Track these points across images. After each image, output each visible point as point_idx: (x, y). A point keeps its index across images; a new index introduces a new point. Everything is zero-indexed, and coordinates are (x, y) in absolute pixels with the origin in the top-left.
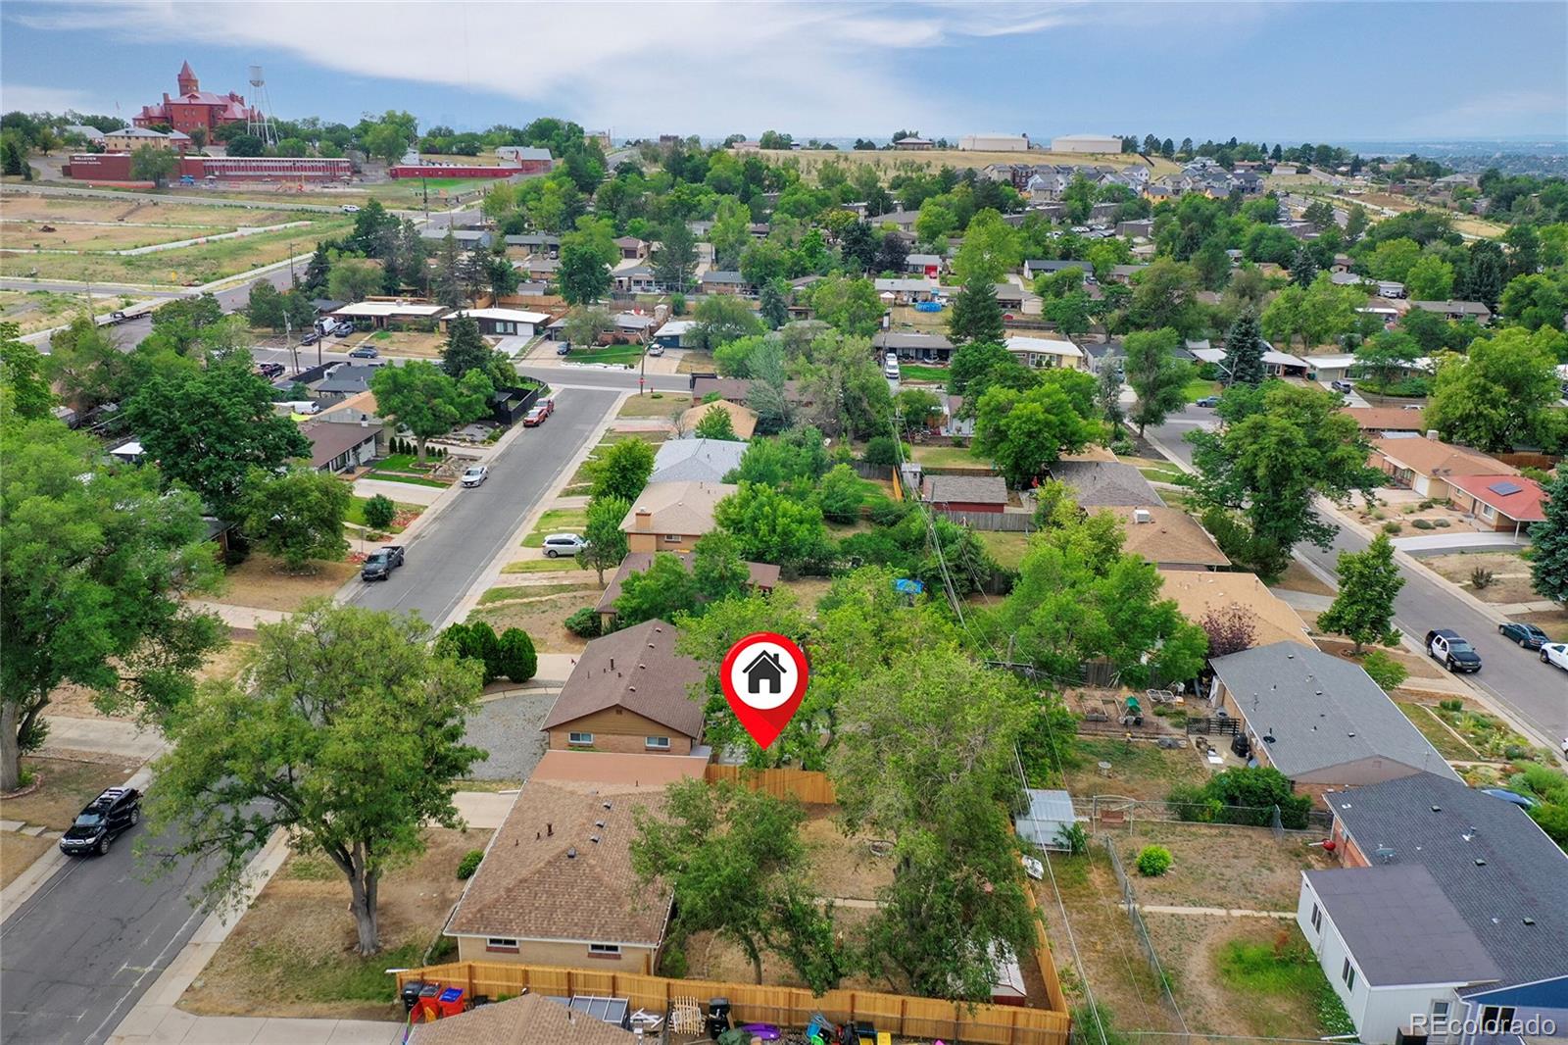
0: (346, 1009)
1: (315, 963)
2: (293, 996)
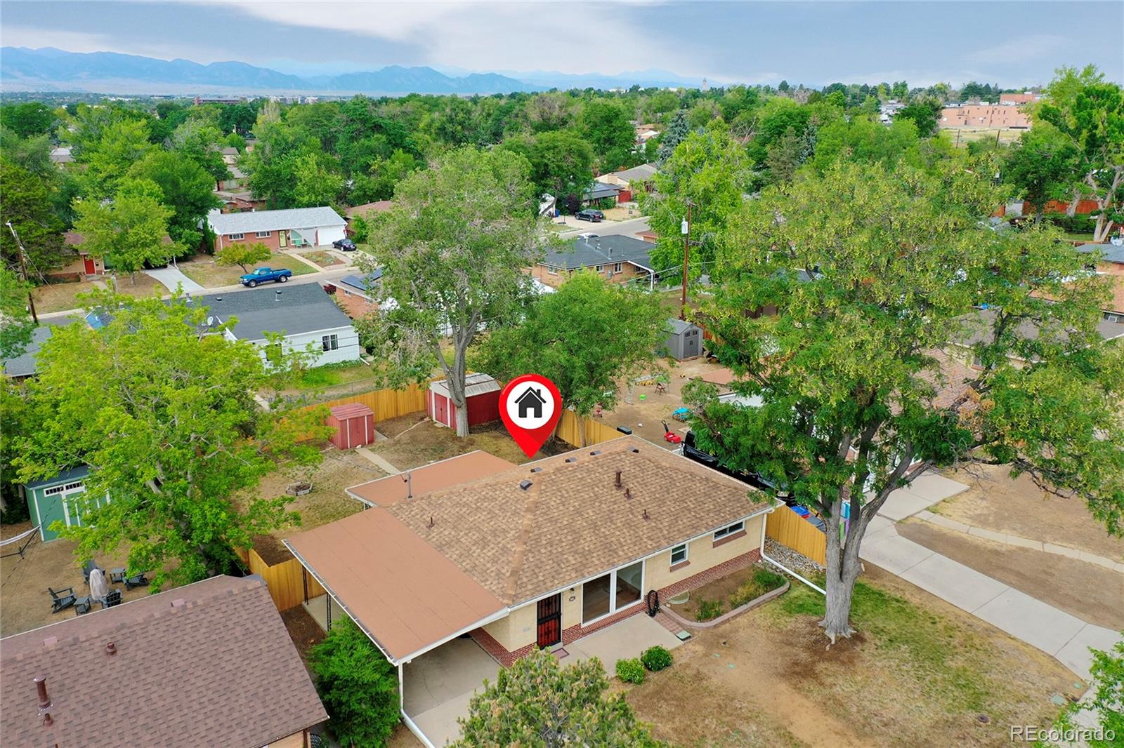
0: (888, 584)
1: (903, 648)
2: (940, 626)
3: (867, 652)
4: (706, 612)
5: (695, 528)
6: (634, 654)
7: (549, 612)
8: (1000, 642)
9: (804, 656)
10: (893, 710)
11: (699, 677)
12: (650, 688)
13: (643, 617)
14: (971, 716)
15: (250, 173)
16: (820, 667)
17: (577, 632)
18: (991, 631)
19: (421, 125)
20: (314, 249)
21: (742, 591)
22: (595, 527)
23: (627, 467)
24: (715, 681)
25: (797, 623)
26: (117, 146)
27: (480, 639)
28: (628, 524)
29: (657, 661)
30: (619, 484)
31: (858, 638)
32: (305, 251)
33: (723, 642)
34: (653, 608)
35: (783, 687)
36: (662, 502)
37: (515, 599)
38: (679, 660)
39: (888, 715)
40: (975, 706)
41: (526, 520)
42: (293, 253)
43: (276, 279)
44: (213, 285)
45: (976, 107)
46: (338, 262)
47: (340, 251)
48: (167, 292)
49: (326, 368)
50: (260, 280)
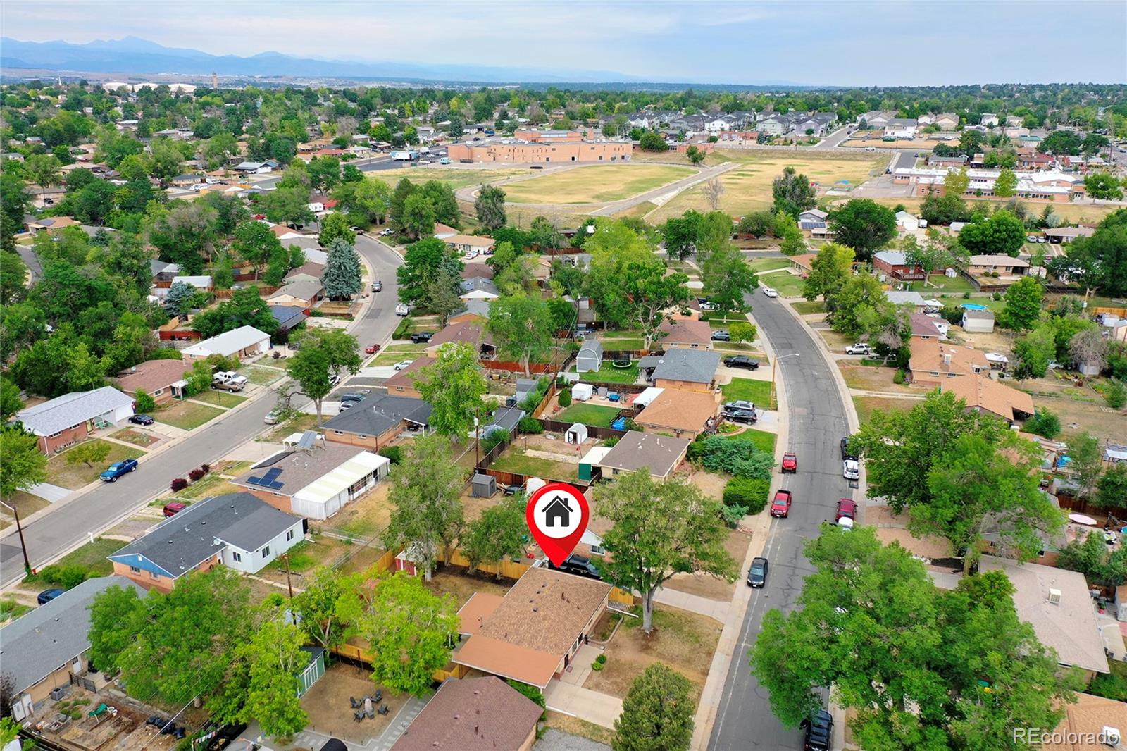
1: (670, 628)
3: (660, 633)
4: (604, 637)
5: (594, 607)
6: (594, 660)
8: (695, 617)
9: (643, 642)
10: (677, 651)
12: (605, 670)
14: (698, 645)
16: (650, 644)
18: (692, 614)
20: (118, 427)
21: (611, 625)
22: (566, 618)
23: (561, 589)
25: (633, 630)
28: (575, 613)
29: (602, 660)
30: (563, 598)
31: (655, 630)
32: (111, 431)
35: (643, 655)
37: (562, 654)
39: (676, 653)
40: (698, 642)
41: (546, 623)
42: (103, 436)
43: (129, 470)
44: (75, 485)
45: (500, 146)
46: (154, 440)
47: (142, 426)
48: (48, 503)
49: (291, 551)
50: (118, 475)
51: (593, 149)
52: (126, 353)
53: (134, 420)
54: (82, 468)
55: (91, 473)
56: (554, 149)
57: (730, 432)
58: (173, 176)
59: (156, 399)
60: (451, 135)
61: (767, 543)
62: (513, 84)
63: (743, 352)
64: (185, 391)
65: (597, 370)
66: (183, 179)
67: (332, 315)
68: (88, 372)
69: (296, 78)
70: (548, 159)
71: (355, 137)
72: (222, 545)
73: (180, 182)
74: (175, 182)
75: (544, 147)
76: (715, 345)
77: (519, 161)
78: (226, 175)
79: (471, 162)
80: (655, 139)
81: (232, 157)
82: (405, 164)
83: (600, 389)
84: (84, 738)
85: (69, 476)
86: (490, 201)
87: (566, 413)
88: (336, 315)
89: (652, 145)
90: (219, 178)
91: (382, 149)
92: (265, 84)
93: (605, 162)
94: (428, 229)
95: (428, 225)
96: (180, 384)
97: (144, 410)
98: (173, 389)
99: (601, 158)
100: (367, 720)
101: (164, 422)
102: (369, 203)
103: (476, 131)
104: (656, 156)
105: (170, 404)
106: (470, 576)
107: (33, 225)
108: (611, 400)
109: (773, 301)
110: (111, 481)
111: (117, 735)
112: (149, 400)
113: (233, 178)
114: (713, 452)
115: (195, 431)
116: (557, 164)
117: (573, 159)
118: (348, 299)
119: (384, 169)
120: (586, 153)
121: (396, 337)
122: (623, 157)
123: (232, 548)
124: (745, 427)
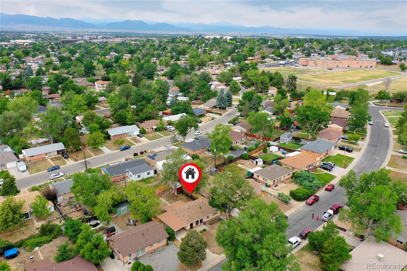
4: (211, 224)
5: (210, 213)
6: (202, 230)
7: (192, 225)
11: (209, 232)
12: (203, 233)
13: (203, 225)
15: (112, 112)
17: (195, 227)
19: (152, 88)
20: (133, 137)
21: (216, 221)
22: (197, 214)
23: (201, 205)
24: (211, 232)
26: (76, 103)
27: (184, 228)
28: (201, 213)
29: (204, 230)
30: (200, 208)
32: (130, 137)
33: (213, 228)
34: (205, 224)
36: (206, 210)
37: (188, 223)
38: (207, 230)
41: (189, 213)
42: (128, 138)
43: (127, 148)
44: (113, 150)
45: (319, 60)
46: (140, 142)
47: (139, 137)
48: (104, 153)
49: (148, 178)
50: (124, 149)
51: (358, 63)
52: (145, 116)
53: (138, 135)
54: (117, 146)
55: (119, 148)
56: (341, 62)
57: (317, 172)
58: (204, 66)
59: (147, 130)
60: (306, 56)
61: (295, 212)
62: (356, 37)
63: (352, 145)
64: (156, 130)
65: (287, 143)
66: (206, 67)
67: (216, 113)
68: (131, 120)
69: (272, 34)
70: (337, 66)
71: (270, 55)
72: (128, 171)
73: (205, 68)
74: (203, 68)
75: (337, 62)
76: (342, 141)
77: (325, 66)
78: (220, 67)
79: (306, 66)
80: (387, 60)
81: (225, 61)
82: (281, 66)
83: (281, 149)
84: (68, 210)
85: (114, 147)
86: (290, 80)
87: (263, 155)
88: (217, 113)
89: (386, 62)
90: (217, 67)
91: (277, 60)
92: (261, 36)
93: (362, 68)
94: (266, 88)
95: (266, 87)
96: (154, 127)
97: (143, 133)
98: (153, 128)
99: (361, 67)
100: (129, 226)
101: (146, 137)
102: (251, 78)
103: (317, 54)
104: (386, 67)
105: (151, 133)
106: (188, 197)
107: (155, 79)
108: (283, 154)
109: (386, 128)
110: (122, 150)
111: (75, 211)
112: (144, 130)
113: (222, 67)
114: (300, 177)
115: (152, 141)
116: (341, 68)
117: (349, 66)
118: (225, 109)
119: (273, 67)
120: (354, 64)
121: (229, 122)
122: (371, 67)
123: (130, 173)
124: (325, 171)
